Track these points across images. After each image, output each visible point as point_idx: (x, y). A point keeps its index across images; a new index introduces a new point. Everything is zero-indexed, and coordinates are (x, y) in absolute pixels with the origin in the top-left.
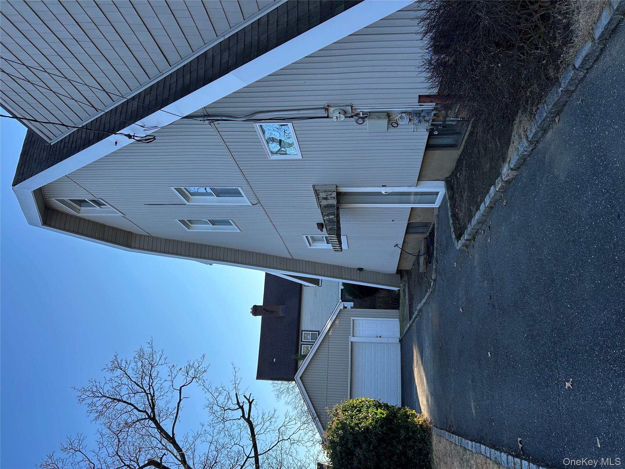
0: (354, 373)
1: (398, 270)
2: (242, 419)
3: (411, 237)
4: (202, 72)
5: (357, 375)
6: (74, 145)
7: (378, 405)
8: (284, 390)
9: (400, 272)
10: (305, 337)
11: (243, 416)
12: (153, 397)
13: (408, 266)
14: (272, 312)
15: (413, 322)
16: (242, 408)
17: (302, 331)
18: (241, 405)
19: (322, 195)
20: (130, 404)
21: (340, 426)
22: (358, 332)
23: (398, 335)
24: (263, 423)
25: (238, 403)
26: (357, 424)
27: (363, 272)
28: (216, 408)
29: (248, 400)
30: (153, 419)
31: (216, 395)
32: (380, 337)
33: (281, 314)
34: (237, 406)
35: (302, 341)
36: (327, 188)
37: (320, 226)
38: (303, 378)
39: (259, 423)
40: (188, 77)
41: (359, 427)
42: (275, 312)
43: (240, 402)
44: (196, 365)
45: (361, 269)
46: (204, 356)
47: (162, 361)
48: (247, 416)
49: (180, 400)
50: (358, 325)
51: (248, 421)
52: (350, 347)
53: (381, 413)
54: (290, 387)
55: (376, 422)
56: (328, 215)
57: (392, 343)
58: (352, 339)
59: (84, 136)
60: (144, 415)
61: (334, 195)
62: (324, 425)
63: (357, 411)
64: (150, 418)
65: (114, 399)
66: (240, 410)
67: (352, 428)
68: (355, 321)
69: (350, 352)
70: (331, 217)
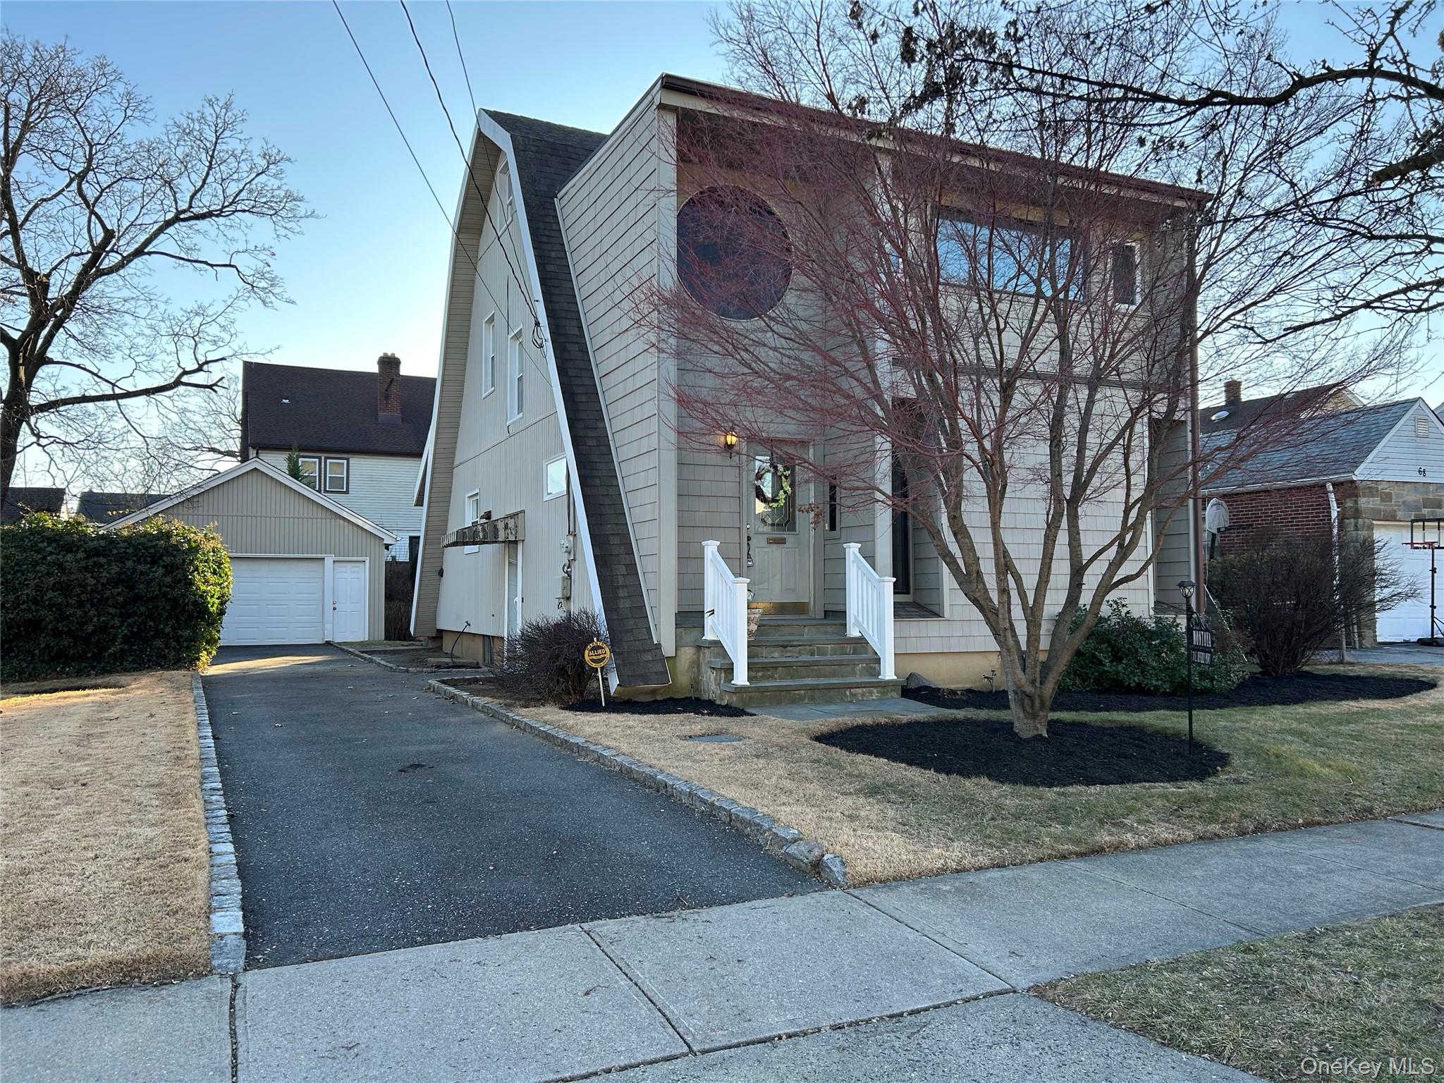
0: (267, 562)
1: (442, 631)
2: (180, 371)
3: (479, 644)
4: (583, 415)
5: (264, 569)
6: (544, 239)
7: (223, 600)
8: (215, 404)
9: (440, 634)
10: (334, 466)
11: (185, 373)
12: (217, 216)
13: (447, 644)
14: (387, 397)
15: (357, 655)
16: (200, 369)
17: (348, 460)
18: (205, 367)
19: (511, 523)
20: (204, 182)
21: (193, 545)
22: (344, 569)
23: (338, 639)
24: (175, 409)
25: (207, 362)
26: (196, 569)
27: (438, 577)
28: (197, 321)
29: (215, 384)
30: (176, 219)
31: (221, 320)
32: (334, 609)
33: (383, 415)
34: (202, 360)
35: (326, 458)
36: (519, 529)
37: (488, 516)
38: (255, 474)
39: (176, 403)
40: (584, 399)
41: (193, 572)
42: (387, 403)
43: (211, 364)
44: (277, 290)
45: (441, 573)
46: (293, 302)
47: (282, 232)
48: (185, 379)
49: (212, 266)
50: (356, 569)
51: (178, 383)
52: (314, 556)
53: (213, 605)
54: (221, 416)
55: (202, 596)
56: (484, 530)
57: (324, 630)
58: (329, 560)
59: (553, 255)
60: (183, 205)
61: (512, 538)
62: (170, 511)
63: (214, 569)
64: (179, 213)
65: (212, 157)
66: (196, 366)
67: (191, 562)
68: (362, 564)
69: (305, 556)
70: (481, 534)
